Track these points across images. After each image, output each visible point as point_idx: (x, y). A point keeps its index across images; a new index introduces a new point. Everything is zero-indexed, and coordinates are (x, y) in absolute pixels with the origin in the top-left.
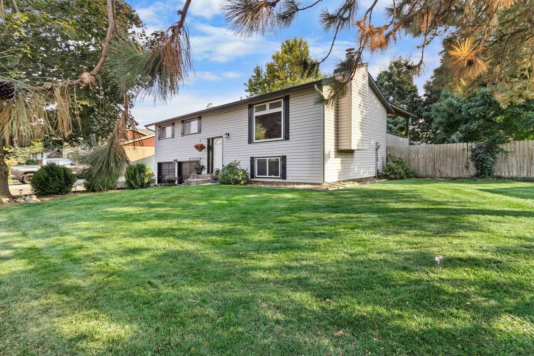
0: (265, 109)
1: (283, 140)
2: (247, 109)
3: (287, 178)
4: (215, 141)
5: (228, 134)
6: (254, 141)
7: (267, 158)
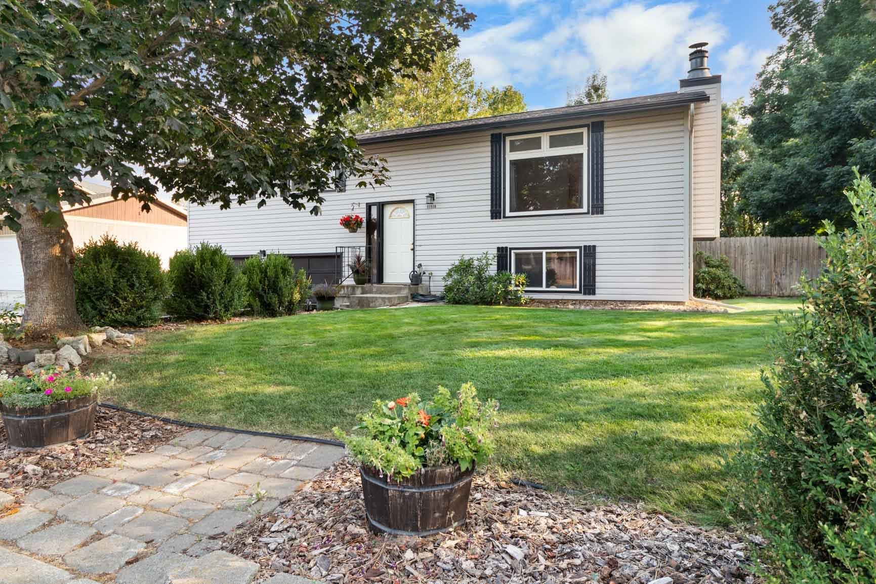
0: (538, 147)
1: (588, 213)
2: (489, 144)
3: (597, 291)
4: (388, 210)
5: (432, 196)
6: (508, 214)
7: (544, 252)
